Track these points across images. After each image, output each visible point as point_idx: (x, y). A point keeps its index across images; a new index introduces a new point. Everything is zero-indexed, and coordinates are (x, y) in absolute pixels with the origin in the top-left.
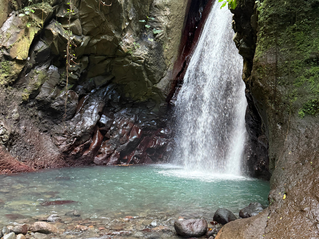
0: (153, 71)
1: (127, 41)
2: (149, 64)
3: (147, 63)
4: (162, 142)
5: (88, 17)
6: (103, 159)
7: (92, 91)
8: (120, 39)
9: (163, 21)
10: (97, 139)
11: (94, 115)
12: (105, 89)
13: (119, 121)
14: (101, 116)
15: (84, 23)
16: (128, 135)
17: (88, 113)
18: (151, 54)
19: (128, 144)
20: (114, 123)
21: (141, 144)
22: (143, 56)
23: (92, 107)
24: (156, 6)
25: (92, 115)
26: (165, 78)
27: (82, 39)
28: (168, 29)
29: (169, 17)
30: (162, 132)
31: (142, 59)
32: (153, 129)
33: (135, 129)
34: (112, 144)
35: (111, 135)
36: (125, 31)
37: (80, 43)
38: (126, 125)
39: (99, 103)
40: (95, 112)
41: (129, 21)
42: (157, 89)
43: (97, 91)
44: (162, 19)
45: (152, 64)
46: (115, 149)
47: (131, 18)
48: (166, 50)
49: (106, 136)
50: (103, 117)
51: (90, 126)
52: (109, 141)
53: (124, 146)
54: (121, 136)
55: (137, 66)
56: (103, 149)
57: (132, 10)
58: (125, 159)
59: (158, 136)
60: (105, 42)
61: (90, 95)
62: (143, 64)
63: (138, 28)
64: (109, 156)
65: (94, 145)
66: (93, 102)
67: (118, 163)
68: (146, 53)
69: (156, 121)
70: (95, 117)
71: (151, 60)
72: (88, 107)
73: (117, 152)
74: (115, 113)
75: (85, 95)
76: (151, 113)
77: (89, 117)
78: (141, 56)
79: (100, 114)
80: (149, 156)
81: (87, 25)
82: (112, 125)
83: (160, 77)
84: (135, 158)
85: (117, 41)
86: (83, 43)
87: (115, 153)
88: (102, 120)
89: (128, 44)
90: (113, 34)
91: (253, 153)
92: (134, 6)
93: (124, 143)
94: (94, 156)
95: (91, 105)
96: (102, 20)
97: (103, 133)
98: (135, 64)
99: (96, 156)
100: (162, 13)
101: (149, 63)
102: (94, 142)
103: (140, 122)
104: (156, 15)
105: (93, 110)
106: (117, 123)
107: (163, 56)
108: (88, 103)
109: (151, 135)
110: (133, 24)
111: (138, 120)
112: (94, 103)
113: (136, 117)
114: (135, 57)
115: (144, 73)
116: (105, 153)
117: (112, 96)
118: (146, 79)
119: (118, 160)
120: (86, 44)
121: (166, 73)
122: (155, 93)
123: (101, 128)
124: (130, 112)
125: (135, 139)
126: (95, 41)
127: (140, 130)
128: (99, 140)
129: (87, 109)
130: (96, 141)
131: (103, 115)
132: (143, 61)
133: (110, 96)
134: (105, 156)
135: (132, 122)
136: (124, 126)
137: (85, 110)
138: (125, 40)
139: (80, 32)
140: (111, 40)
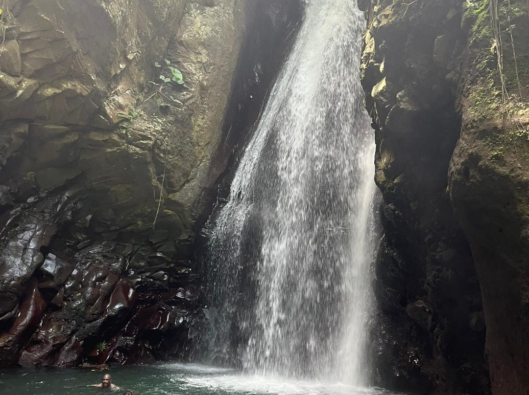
0: (169, 167)
1: (120, 99)
2: (164, 152)
3: (159, 148)
4: (179, 319)
5: (38, 38)
6: (41, 358)
7: (31, 200)
8: (106, 93)
9: (194, 72)
10: (31, 308)
11: (30, 254)
12: (61, 198)
13: (87, 269)
14: (45, 257)
15: (28, 50)
16: (106, 299)
17: (17, 247)
18: (168, 131)
19: (104, 322)
20: (75, 272)
21: (132, 320)
22: (151, 134)
23: (28, 235)
24: (181, 43)
25: (24, 253)
26: (193, 183)
27: (19, 83)
28: (203, 88)
29: (204, 67)
30: (179, 295)
31: (150, 139)
32: (160, 290)
33: (121, 289)
34: (66, 320)
35: (65, 299)
36: (116, 79)
37: (16, 91)
38: (101, 279)
39: (44, 228)
40: (32, 245)
41: (128, 62)
42: (176, 203)
43: (41, 199)
44: (192, 68)
45: (169, 152)
46: (73, 333)
47: (130, 57)
48: (196, 128)
49: (52, 301)
50: (49, 259)
51: (19, 278)
52: (60, 314)
53: (94, 327)
54: (89, 303)
55: (137, 153)
56: (43, 333)
57: (134, 41)
58: (94, 355)
59: (171, 303)
60: (71, 97)
61: (24, 209)
62: (151, 149)
63: (142, 78)
64: (57, 349)
65: (24, 322)
66: (31, 223)
67: (76, 364)
68: (158, 128)
69: (168, 271)
70: (31, 258)
71: (167, 143)
72: (17, 233)
73: (76, 340)
74: (78, 250)
75: (12, 208)
76: (158, 255)
77: (16, 256)
78: (147, 133)
79: (44, 251)
80: (149, 349)
81: (34, 56)
82: (70, 277)
83: (183, 180)
84: (118, 354)
85: (98, 97)
86: (20, 92)
87: (73, 341)
88: (47, 265)
89: (121, 107)
90: (92, 82)
91: (389, 340)
92: (139, 35)
93: (95, 320)
94: (20, 349)
95: (24, 231)
96: (70, 48)
97: (48, 294)
98: (133, 149)
99: (26, 349)
100: (193, 57)
101: (162, 147)
102: (24, 316)
103: (132, 273)
104: (180, 59)
105: (29, 241)
106: (80, 274)
107: (191, 139)
108: (17, 225)
109: (153, 302)
110: (134, 69)
111: (129, 268)
112: (33, 226)
113: (124, 261)
114: (133, 135)
115: (152, 169)
116: (47, 343)
117: (75, 212)
118: (154, 182)
119: (78, 358)
120: (27, 96)
121: (196, 174)
122: (170, 212)
123: (44, 285)
124: (113, 251)
125: (120, 309)
126: (50, 91)
127: (131, 291)
128: (35, 312)
129: (14, 237)
130: (30, 313)
131: (50, 255)
132: (151, 142)
133: (70, 213)
134: (47, 349)
135: (115, 272)
136: (97, 280)
137: (8, 242)
138: (116, 97)
139: (18, 69)
140: (85, 93)
